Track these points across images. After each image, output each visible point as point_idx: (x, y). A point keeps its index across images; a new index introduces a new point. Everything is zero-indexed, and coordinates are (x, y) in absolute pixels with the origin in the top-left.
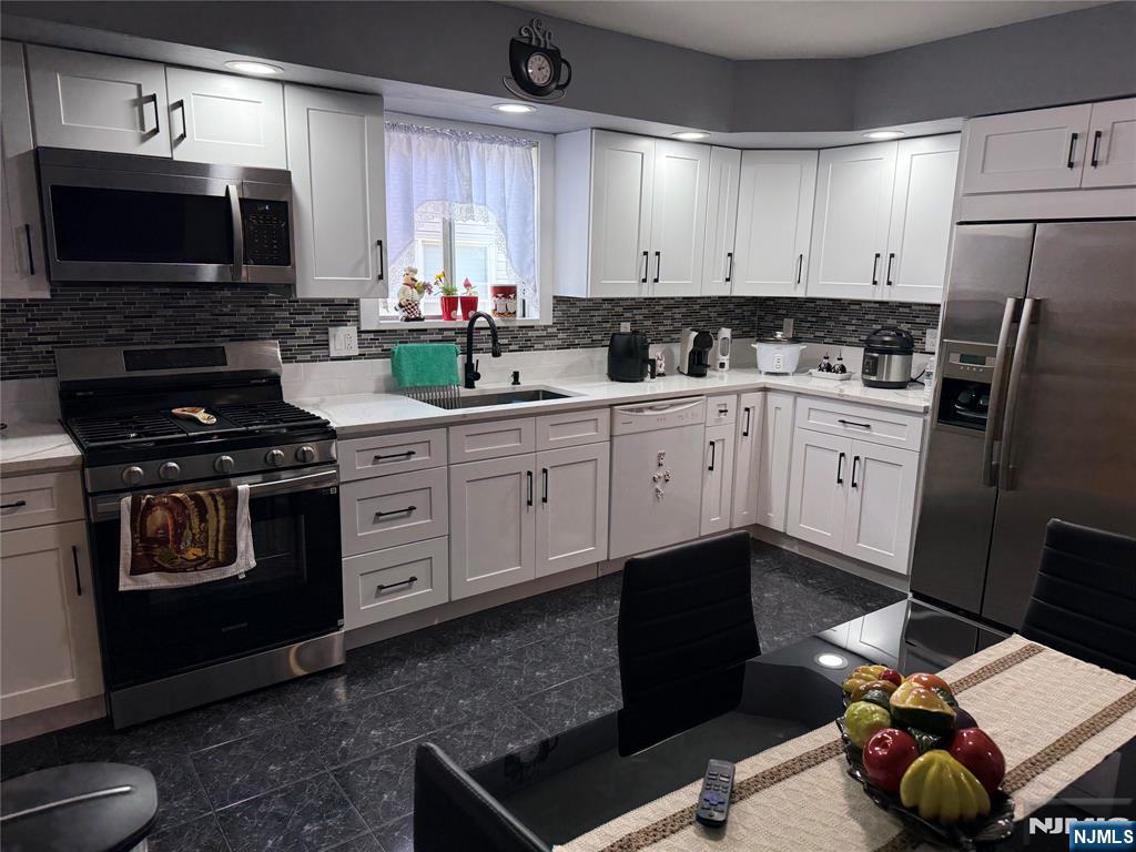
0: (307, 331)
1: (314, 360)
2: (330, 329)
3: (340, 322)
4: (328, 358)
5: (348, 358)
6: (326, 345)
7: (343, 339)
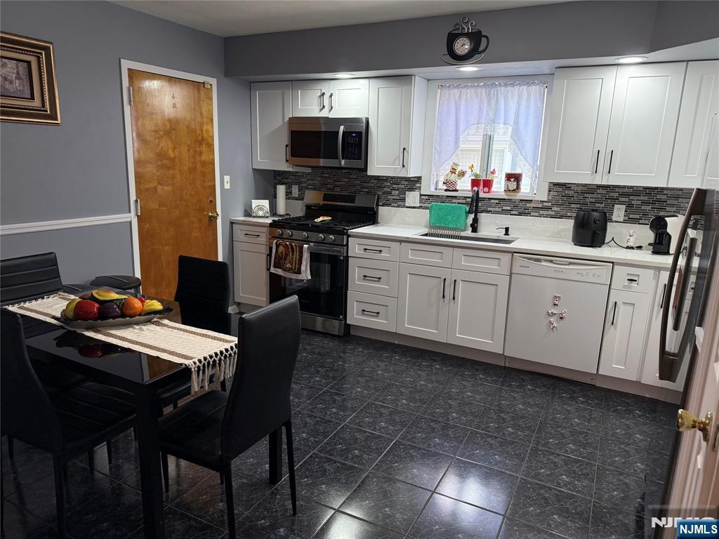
0: (397, 192)
1: (399, 206)
2: (407, 192)
3: (411, 189)
4: (404, 206)
5: (414, 208)
6: (404, 200)
7: (412, 198)
